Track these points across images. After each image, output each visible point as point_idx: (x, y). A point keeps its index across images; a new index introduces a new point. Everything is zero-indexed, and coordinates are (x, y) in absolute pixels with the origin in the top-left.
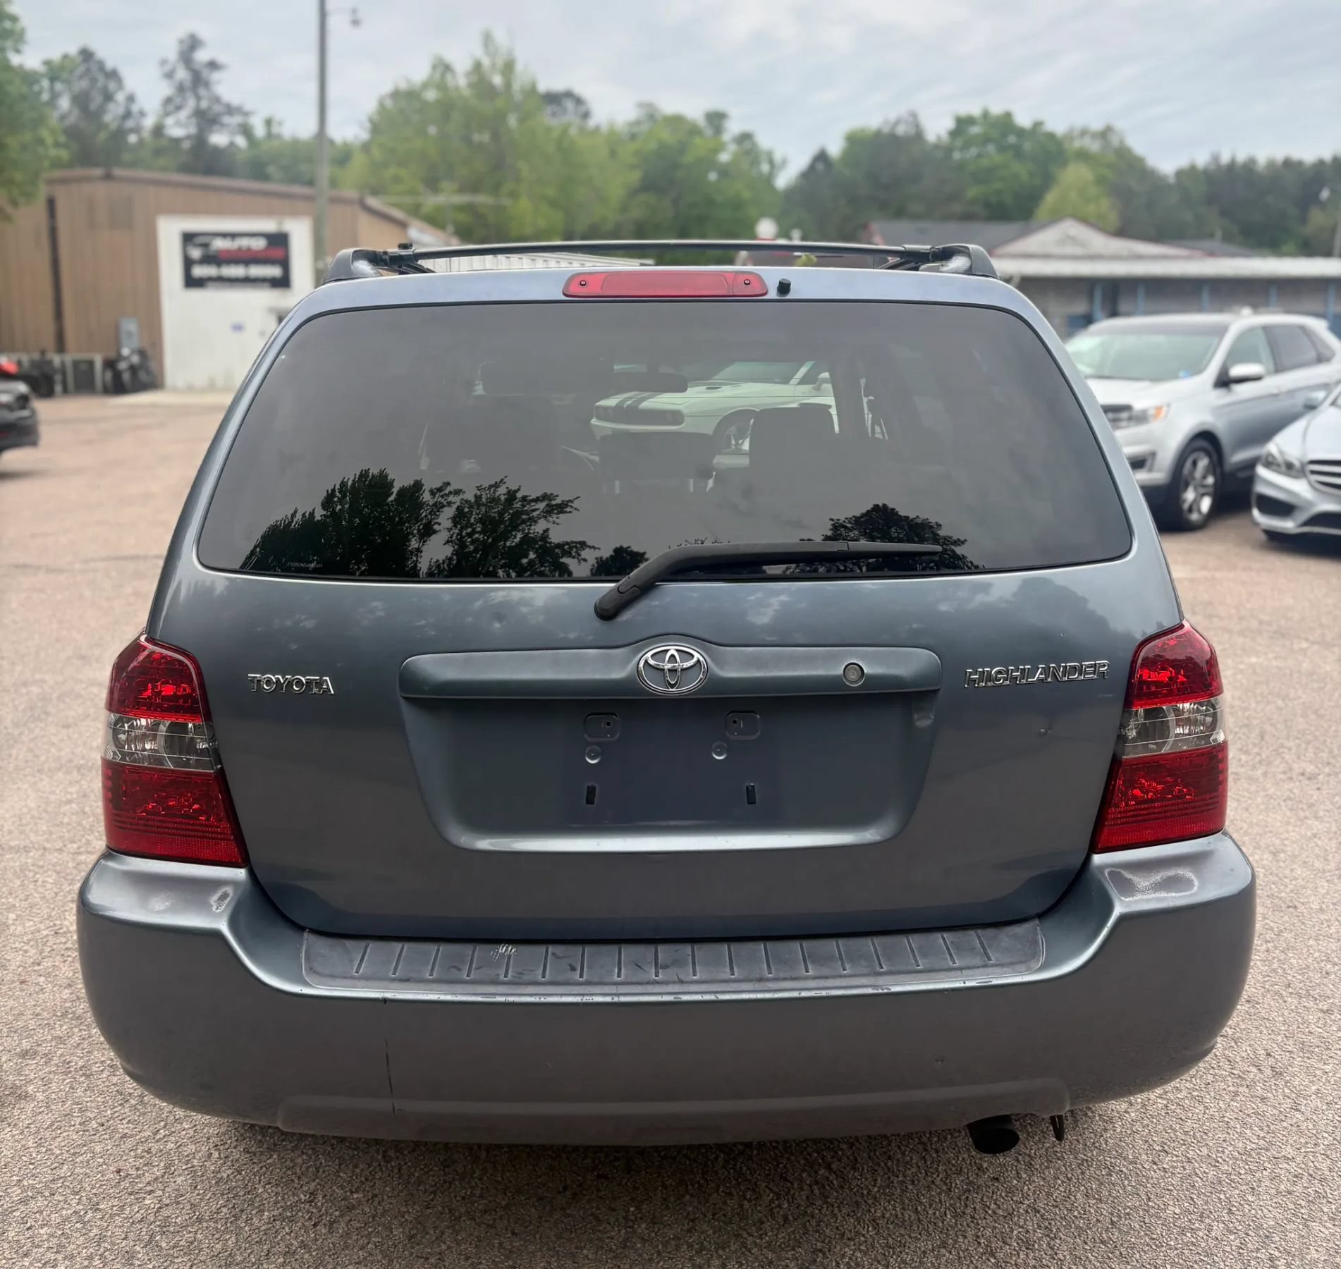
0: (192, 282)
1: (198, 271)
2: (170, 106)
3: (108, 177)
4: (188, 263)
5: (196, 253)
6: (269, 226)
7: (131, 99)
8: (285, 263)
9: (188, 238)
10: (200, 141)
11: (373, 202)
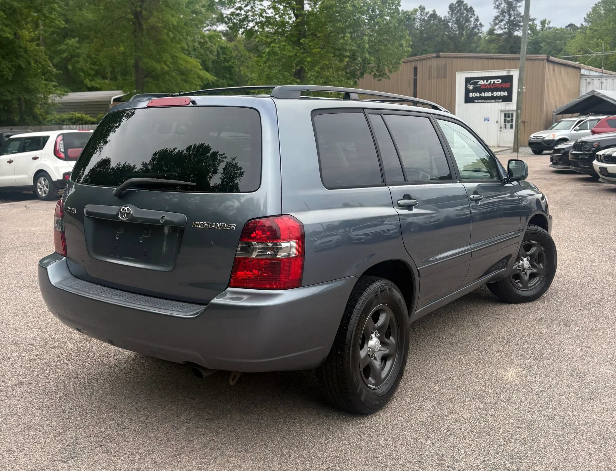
0: (468, 100)
1: (471, 95)
2: (497, 20)
3: (438, 57)
4: (467, 91)
5: (471, 87)
6: (504, 73)
7: (477, 20)
8: (510, 91)
9: (468, 80)
10: (510, 33)
11: (552, 58)
